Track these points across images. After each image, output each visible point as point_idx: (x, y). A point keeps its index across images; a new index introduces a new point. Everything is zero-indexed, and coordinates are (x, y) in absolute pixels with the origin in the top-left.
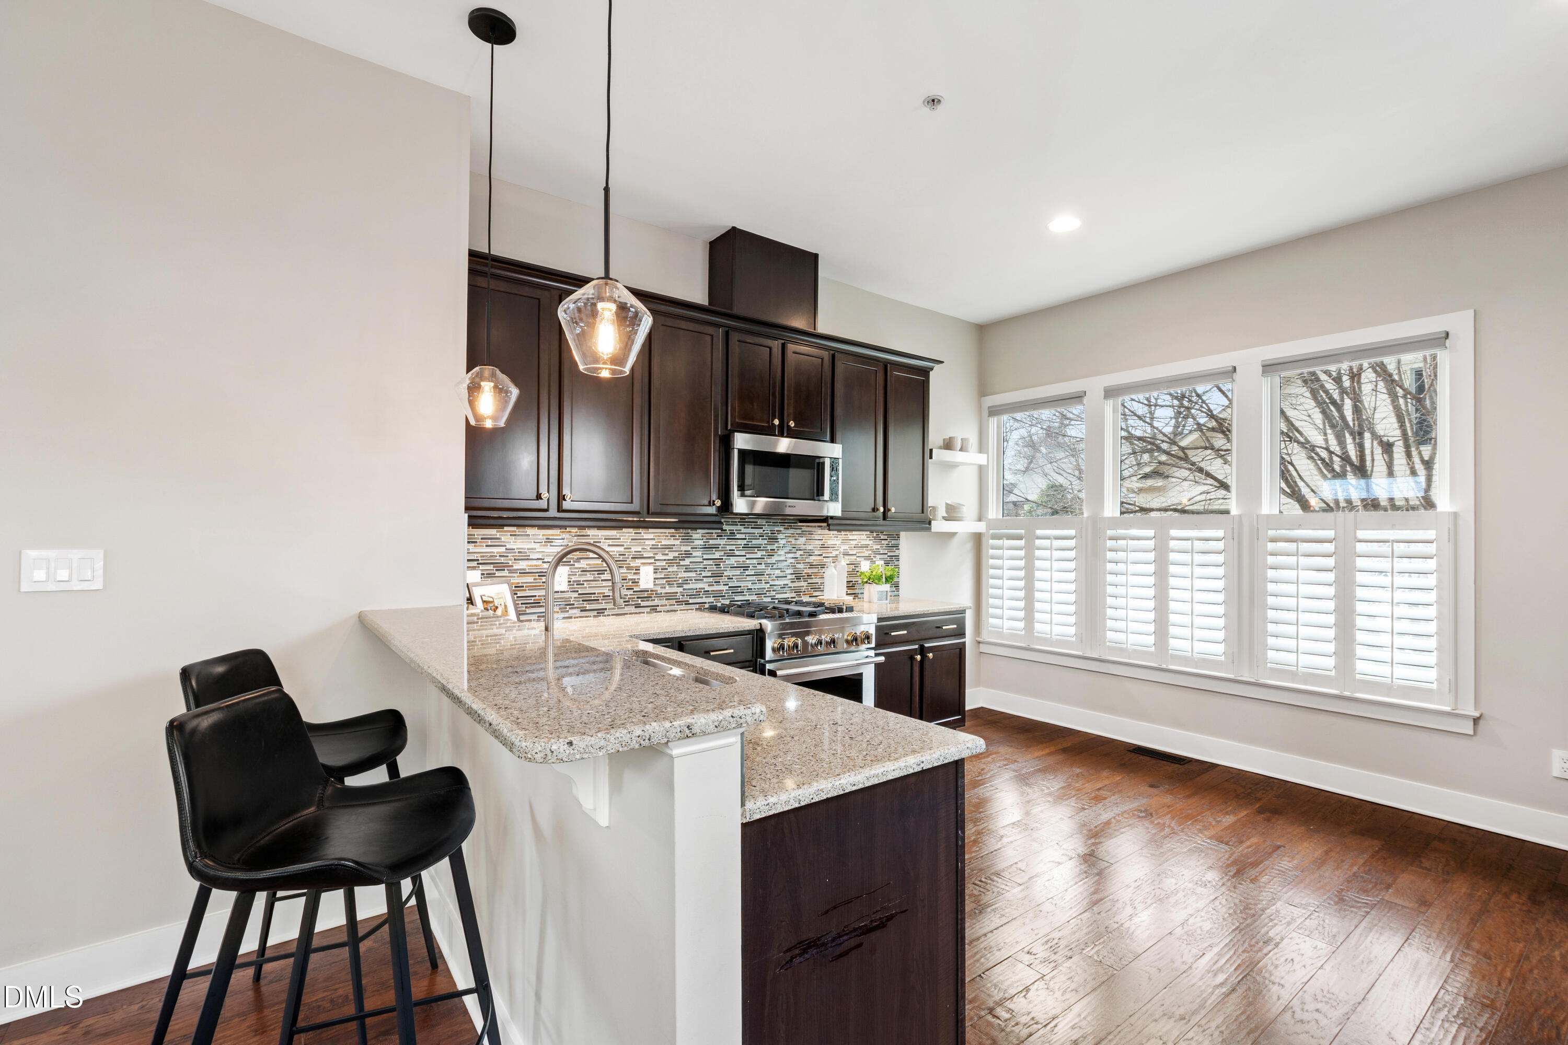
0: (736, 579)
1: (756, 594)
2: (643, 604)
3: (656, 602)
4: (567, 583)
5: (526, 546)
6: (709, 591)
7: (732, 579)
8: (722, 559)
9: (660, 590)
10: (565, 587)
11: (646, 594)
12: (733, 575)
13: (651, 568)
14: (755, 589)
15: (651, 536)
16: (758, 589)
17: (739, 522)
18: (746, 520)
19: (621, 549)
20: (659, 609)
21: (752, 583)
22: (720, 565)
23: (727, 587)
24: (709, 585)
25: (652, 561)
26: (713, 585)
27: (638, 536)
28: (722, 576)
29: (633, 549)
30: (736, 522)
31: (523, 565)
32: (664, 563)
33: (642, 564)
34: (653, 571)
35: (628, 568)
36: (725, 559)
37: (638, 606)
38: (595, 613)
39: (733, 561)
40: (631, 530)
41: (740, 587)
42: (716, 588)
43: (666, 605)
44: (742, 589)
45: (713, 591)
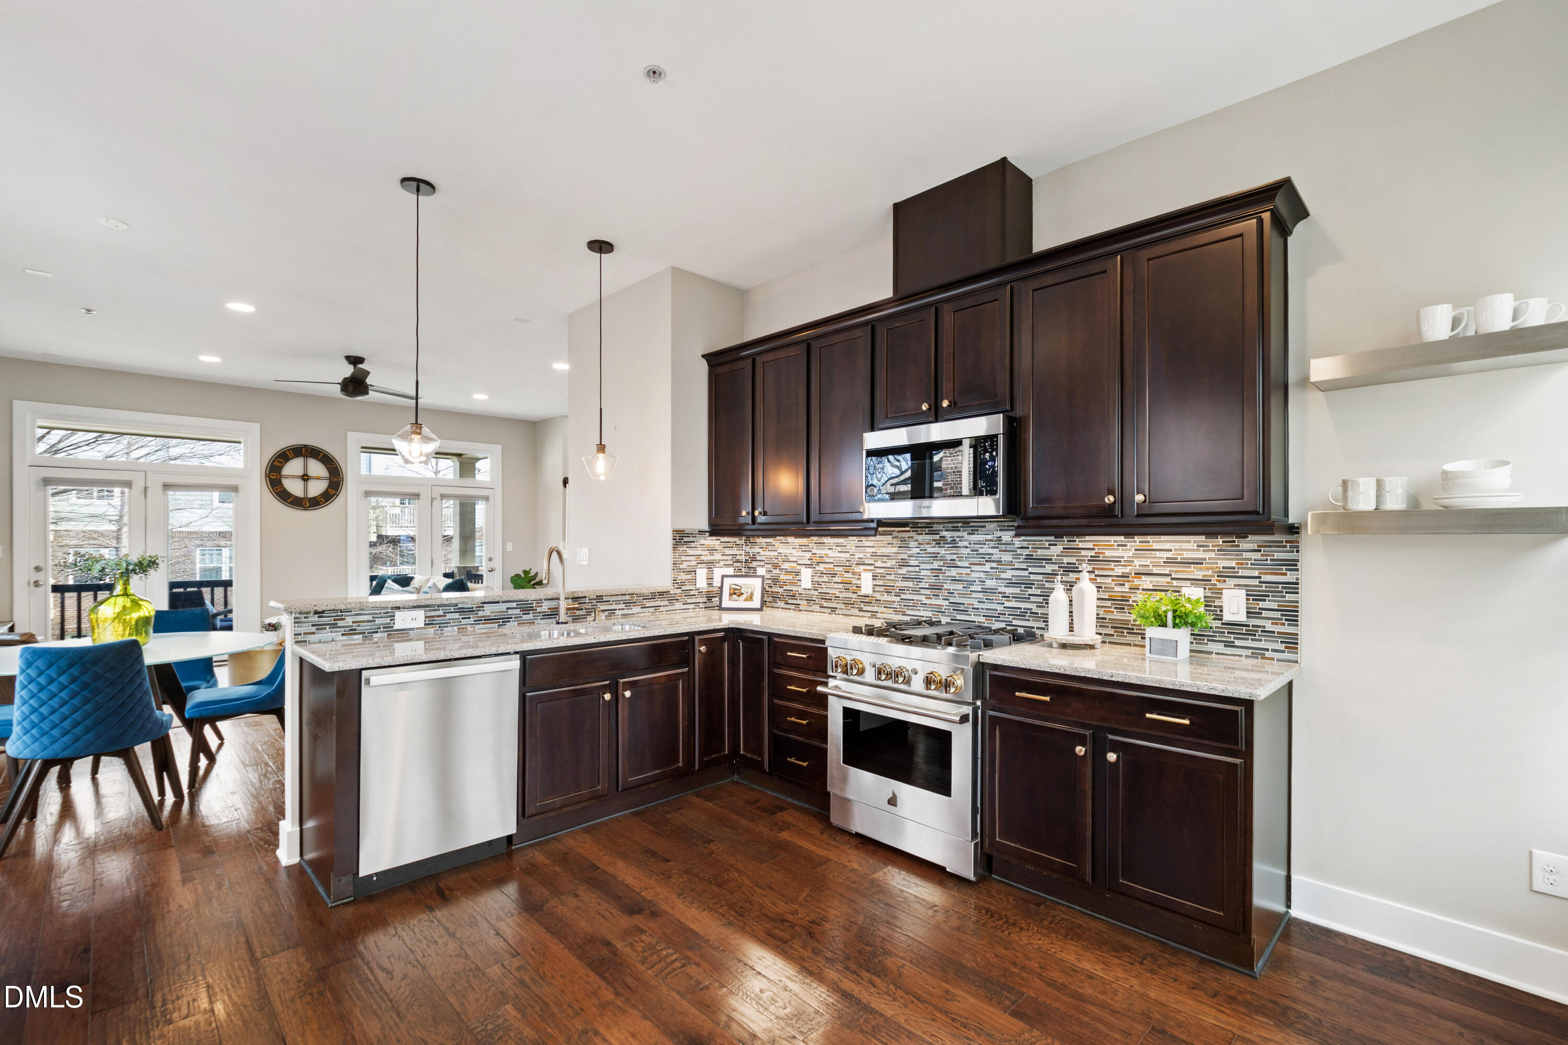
0: (958, 594)
1: (984, 616)
2: (865, 608)
3: (875, 609)
4: (811, 583)
5: (788, 551)
6: (926, 604)
7: (953, 593)
8: (941, 570)
9: (878, 596)
10: (809, 586)
11: (867, 600)
12: (953, 590)
13: (870, 575)
14: (982, 609)
15: (871, 544)
16: (987, 609)
17: (961, 527)
18: (971, 524)
19: (848, 555)
20: (878, 615)
21: (978, 602)
22: (938, 576)
23: (947, 603)
24: (926, 598)
25: (872, 567)
26: (931, 598)
27: (860, 544)
28: (941, 589)
29: (858, 556)
30: (958, 527)
31: (786, 566)
32: (882, 571)
33: (864, 570)
34: (871, 578)
35: (853, 573)
36: (945, 570)
37: (861, 610)
38: (829, 610)
39: (953, 572)
40: (855, 538)
41: (964, 604)
42: (934, 601)
43: (884, 613)
44: (966, 608)
45: (931, 605)
